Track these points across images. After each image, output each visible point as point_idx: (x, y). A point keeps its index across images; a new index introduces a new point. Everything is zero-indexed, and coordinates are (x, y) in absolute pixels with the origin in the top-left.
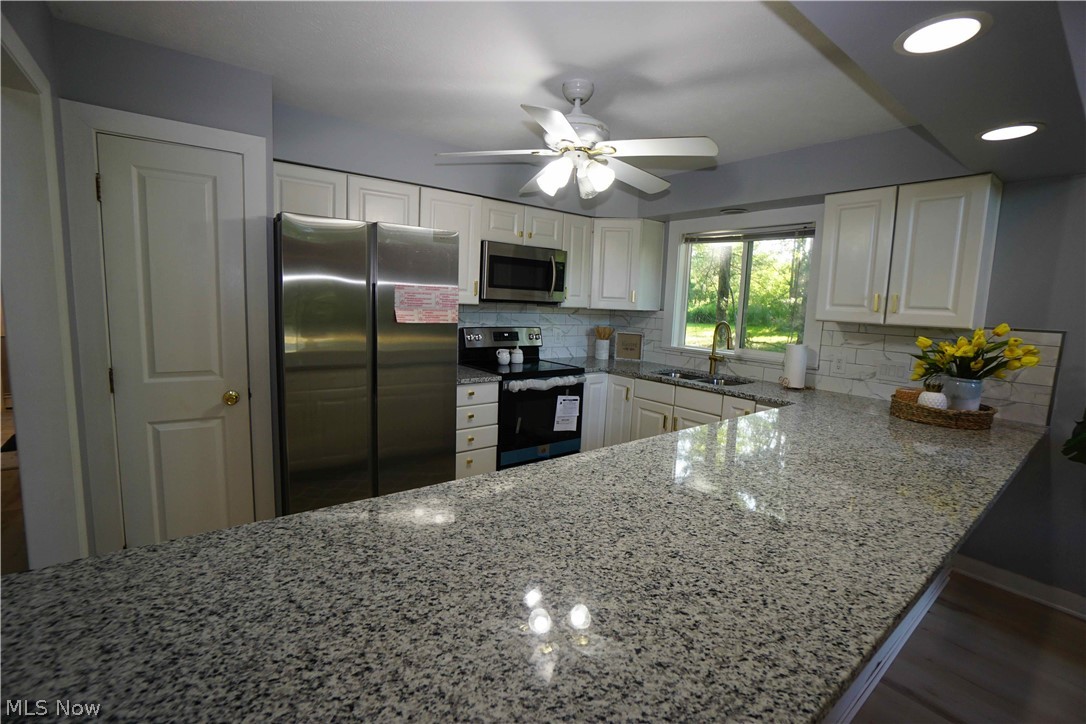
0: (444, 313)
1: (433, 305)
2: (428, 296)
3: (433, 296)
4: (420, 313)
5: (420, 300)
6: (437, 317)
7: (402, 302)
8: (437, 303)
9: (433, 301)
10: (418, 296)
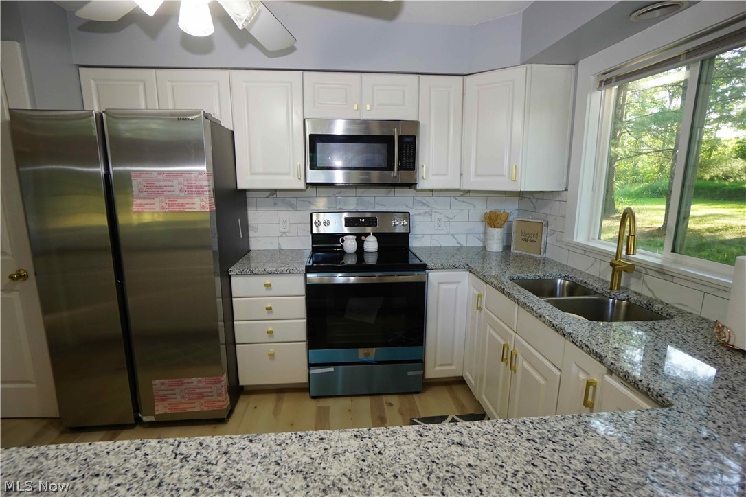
0: (190, 201)
1: (177, 193)
2: (170, 183)
3: (175, 183)
4: (162, 201)
5: (161, 187)
6: (182, 205)
7: (141, 191)
8: (181, 190)
9: (176, 188)
10: (158, 184)
